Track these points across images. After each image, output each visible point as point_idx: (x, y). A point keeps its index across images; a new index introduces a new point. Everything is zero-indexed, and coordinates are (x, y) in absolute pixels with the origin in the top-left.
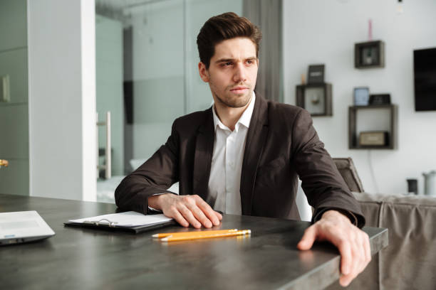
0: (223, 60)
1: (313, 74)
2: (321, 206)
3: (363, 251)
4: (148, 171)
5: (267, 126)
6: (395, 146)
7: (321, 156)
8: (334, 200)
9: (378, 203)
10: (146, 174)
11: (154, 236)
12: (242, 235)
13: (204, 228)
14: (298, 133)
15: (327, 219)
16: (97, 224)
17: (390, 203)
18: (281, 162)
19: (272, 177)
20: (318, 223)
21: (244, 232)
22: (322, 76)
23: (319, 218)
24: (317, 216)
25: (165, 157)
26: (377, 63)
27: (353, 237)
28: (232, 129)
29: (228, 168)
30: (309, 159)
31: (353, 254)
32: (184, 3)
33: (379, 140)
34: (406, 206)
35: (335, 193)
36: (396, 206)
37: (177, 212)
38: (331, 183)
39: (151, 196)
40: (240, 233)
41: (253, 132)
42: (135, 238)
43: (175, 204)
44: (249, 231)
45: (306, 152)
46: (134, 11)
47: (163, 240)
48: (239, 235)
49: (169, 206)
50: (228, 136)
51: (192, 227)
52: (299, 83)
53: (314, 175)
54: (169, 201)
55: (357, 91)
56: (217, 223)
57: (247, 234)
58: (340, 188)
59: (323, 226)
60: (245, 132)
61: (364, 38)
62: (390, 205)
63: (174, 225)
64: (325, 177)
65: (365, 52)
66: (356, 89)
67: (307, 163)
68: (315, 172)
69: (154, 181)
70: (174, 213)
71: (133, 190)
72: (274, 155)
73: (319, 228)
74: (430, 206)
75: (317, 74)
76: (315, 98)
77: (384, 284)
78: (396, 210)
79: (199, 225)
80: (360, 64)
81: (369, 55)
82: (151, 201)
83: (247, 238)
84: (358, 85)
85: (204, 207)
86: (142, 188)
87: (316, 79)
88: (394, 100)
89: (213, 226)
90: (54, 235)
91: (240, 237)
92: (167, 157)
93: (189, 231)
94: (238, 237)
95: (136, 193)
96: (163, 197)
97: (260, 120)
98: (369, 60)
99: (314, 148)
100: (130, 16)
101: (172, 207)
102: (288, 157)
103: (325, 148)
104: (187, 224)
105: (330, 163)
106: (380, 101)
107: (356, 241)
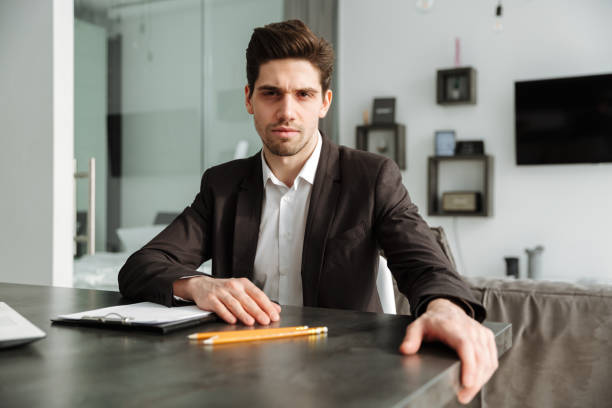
0: (265, 88)
1: (381, 111)
2: (425, 293)
3: (487, 353)
4: (167, 244)
5: (339, 182)
6: (490, 213)
7: (416, 225)
8: (440, 285)
9: (479, 290)
10: (165, 248)
11: (192, 336)
12: (316, 334)
13: (258, 325)
14: (383, 192)
15: (436, 311)
16: (104, 320)
17: (496, 290)
18: (359, 233)
19: (348, 253)
20: (425, 316)
21: (318, 330)
22: (392, 114)
23: (423, 310)
24: (420, 307)
25: (192, 224)
26: (467, 98)
27: (474, 334)
28: (289, 184)
29: (283, 241)
30: (399, 227)
31: (477, 358)
32: (203, 5)
33: (468, 203)
34: (516, 293)
35: (440, 276)
36: (504, 293)
37: (217, 301)
38: (431, 261)
39: (178, 279)
40: (313, 331)
41: (319, 190)
42: (161, 341)
43: (214, 290)
44: (325, 329)
45: (394, 218)
46: (124, 12)
47: (206, 342)
48: (311, 334)
49: (206, 294)
50: (282, 195)
51: (240, 324)
52: (361, 122)
53: (409, 250)
54: (205, 287)
55: (440, 135)
56: (277, 318)
57: (322, 332)
58: (445, 269)
59: (433, 320)
60: (307, 190)
61: (449, 64)
62: (496, 293)
63: (215, 321)
64: (424, 253)
65: (451, 82)
66: (437, 133)
67: (397, 234)
68: (409, 245)
69: (176, 259)
70: (215, 304)
71: (149, 271)
72: (350, 221)
73: (427, 323)
74: (549, 294)
75: (386, 111)
76: (382, 144)
77: (487, 402)
78: (504, 298)
79: (251, 321)
80: (443, 98)
81: (456, 87)
82: (177, 287)
83: (322, 338)
84: (440, 127)
85: (257, 295)
86: (163, 267)
87: (383, 116)
88: (489, 150)
89: (272, 322)
90: (44, 338)
91: (313, 337)
92: (194, 224)
93: (237, 329)
94: (310, 338)
95: (153, 275)
96: (194, 281)
97: (329, 173)
98: (455, 94)
99: (405, 213)
100: (119, 20)
101: (210, 295)
102: (370, 225)
103: (419, 213)
104: (233, 320)
105: (428, 233)
106: (471, 150)
107: (479, 340)
